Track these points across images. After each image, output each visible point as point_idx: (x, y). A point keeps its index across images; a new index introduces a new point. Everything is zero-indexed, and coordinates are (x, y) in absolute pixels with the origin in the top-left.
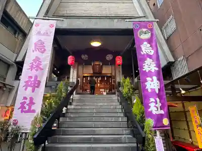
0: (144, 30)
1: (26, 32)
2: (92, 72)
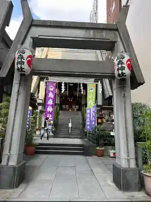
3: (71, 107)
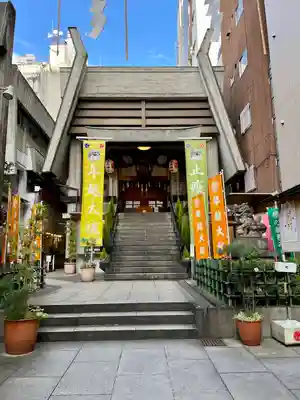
3: (144, 204)
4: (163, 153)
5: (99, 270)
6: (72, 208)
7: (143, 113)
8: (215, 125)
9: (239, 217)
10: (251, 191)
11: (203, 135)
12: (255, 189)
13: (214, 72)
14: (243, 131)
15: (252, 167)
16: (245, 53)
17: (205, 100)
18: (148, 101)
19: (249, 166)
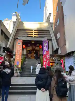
0: (46, 43)
1: (9, 37)
2: (31, 49)
4: (38, 43)
5: (19, 74)
6: (14, 57)
7: (33, 34)
8: (51, 37)
9: (55, 60)
10: (60, 54)
11: (47, 39)
12: (61, 53)
13: (51, 24)
14: (58, 38)
15: (60, 48)
16: (59, 19)
17: (49, 31)
18: (34, 30)
19: (59, 47)
